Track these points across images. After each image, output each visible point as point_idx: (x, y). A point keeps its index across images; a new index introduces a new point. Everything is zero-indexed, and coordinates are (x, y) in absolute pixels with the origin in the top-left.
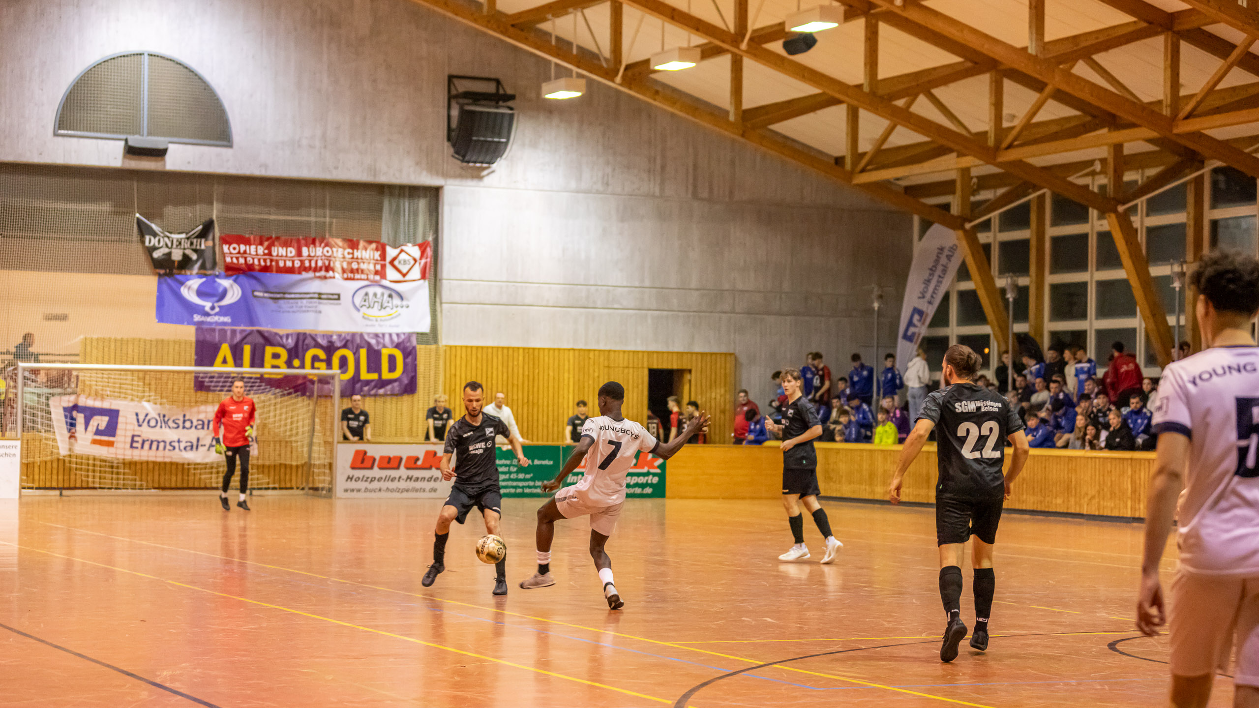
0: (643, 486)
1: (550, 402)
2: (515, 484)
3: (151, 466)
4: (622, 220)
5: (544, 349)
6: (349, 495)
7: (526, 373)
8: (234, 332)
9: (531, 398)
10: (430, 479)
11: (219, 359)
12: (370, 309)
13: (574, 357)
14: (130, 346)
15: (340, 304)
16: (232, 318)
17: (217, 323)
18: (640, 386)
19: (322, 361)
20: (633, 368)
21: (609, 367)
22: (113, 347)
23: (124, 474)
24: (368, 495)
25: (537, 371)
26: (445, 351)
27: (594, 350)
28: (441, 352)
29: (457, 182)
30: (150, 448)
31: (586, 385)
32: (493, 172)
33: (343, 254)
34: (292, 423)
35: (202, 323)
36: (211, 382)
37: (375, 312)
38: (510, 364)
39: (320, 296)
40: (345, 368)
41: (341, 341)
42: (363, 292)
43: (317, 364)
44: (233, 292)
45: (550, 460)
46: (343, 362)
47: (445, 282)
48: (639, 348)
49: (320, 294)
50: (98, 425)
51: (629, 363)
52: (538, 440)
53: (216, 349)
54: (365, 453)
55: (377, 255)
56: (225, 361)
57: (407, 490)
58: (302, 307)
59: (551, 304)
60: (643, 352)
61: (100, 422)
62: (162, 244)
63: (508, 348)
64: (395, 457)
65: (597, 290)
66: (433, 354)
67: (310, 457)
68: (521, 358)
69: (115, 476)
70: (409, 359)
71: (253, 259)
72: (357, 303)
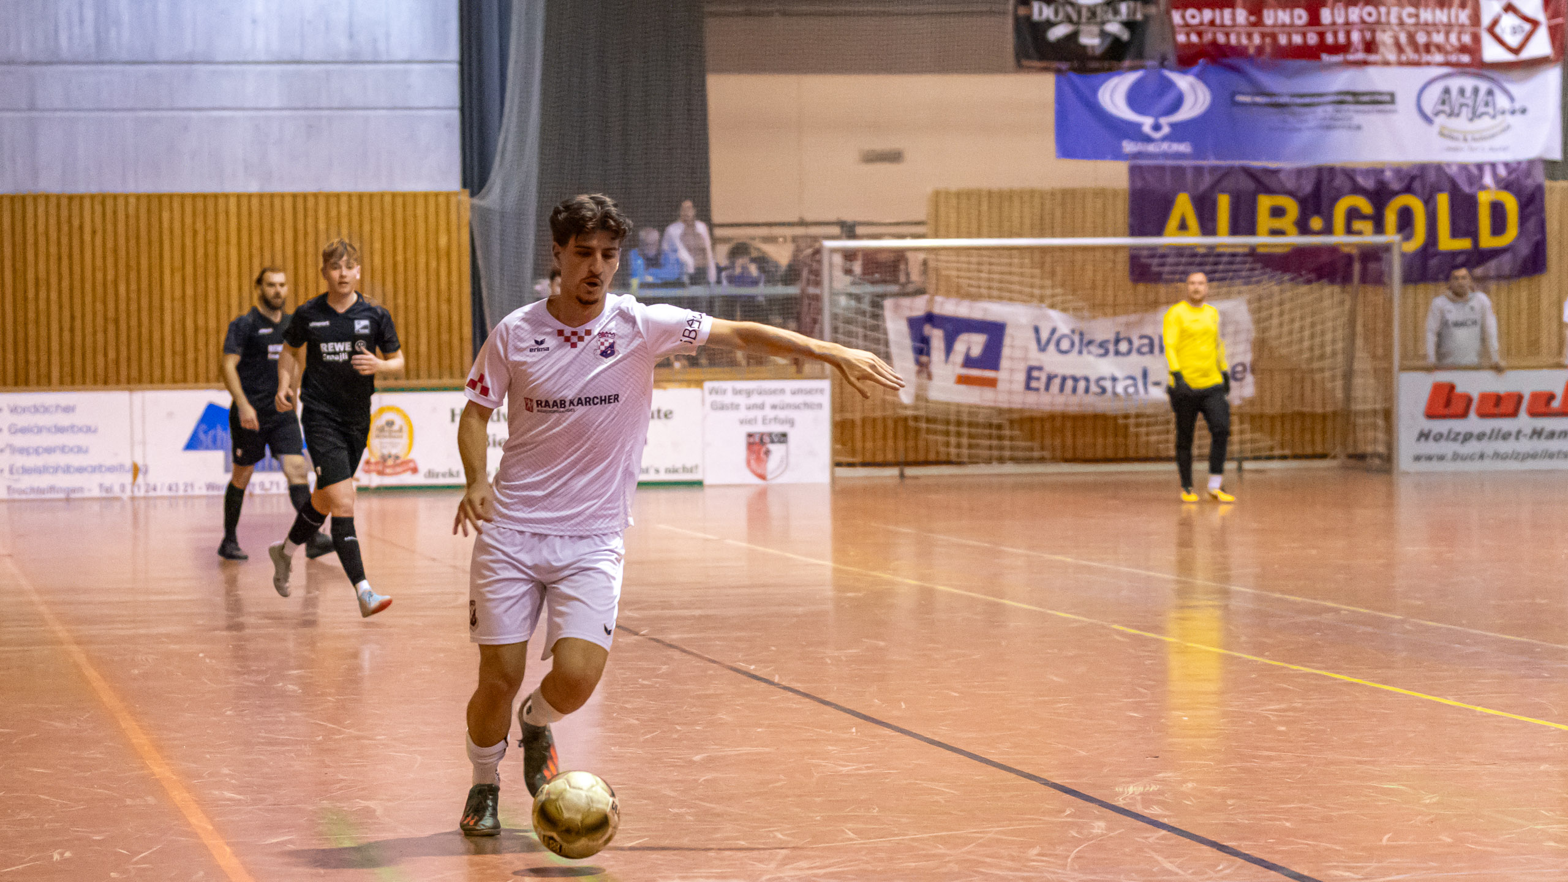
6: (1423, 466)
8: (1199, 170)
11: (1173, 222)
12: (1453, 119)
14: (1016, 203)
15: (1394, 111)
16: (1194, 146)
17: (1166, 155)
19: (1364, 217)
22: (985, 207)
23: (1012, 437)
24: (1461, 466)
30: (1061, 389)
33: (1400, 19)
34: (1312, 336)
35: (1139, 155)
36: (1162, 265)
37: (1460, 123)
39: (1357, 98)
40: (1408, 230)
41: (1401, 179)
42: (1438, 86)
43: (1357, 225)
44: (1196, 97)
46: (1406, 219)
49: (1358, 94)
50: (969, 349)
53: (1166, 205)
54: (1452, 387)
55: (1464, 16)
57: (1534, 456)
58: (1322, 120)
61: (971, 345)
62: (1062, 15)
64: (1510, 395)
67: (1348, 398)
69: (995, 442)
70: (1531, 209)
71: (1227, 35)
72: (1428, 109)
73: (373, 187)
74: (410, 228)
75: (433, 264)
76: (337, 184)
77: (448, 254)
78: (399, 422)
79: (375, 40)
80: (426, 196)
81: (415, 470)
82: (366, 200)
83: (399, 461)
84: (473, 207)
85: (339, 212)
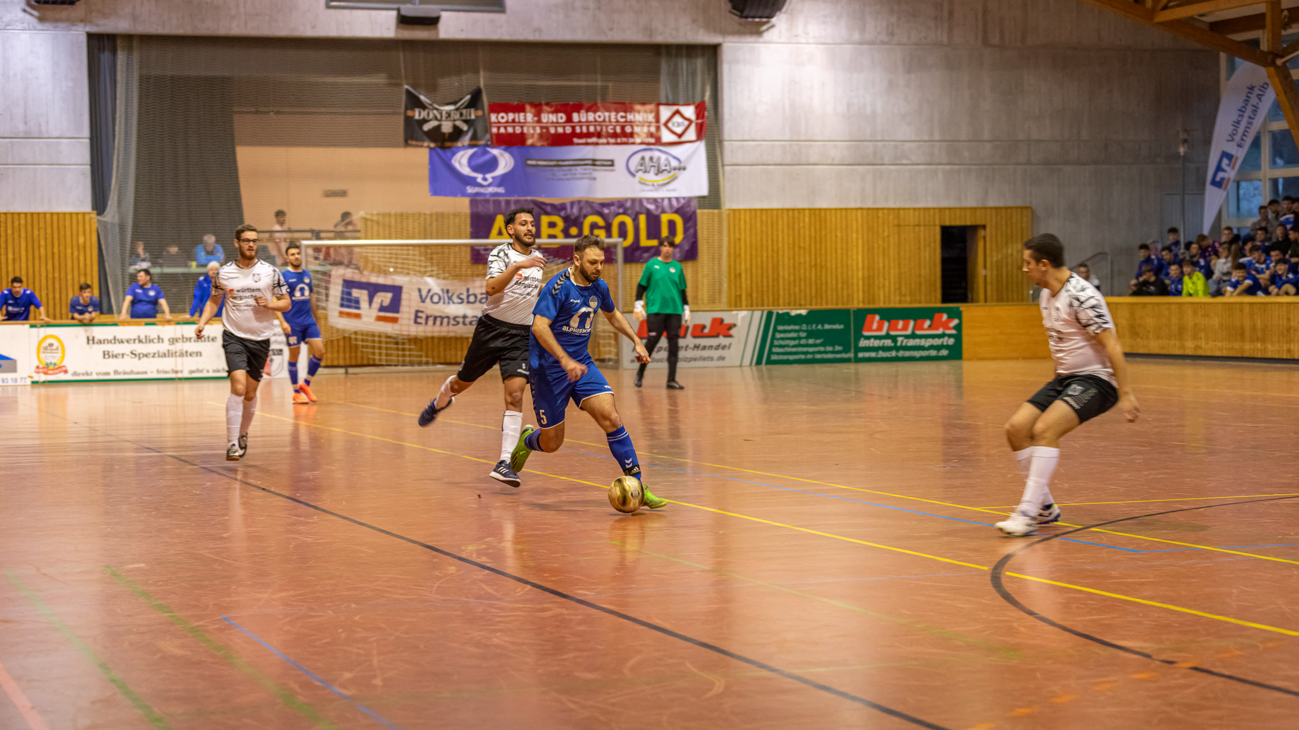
0: (938, 348)
1: (839, 265)
2: (805, 349)
3: (436, 341)
4: (909, 71)
5: (830, 210)
7: (813, 235)
8: (508, 202)
9: (819, 260)
10: (718, 347)
11: (495, 231)
12: (647, 174)
13: (862, 216)
14: (411, 220)
15: (614, 170)
16: (506, 189)
17: (491, 194)
18: (932, 245)
19: (600, 228)
20: (925, 225)
21: (899, 226)
22: (393, 222)
23: (410, 350)
25: (823, 233)
26: (729, 215)
27: (883, 209)
28: (725, 216)
29: (736, 38)
30: (434, 323)
31: (876, 245)
32: (773, 26)
33: (616, 118)
35: (477, 194)
37: (651, 177)
38: (796, 226)
39: (594, 163)
40: (624, 235)
41: (621, 207)
42: (637, 158)
44: (505, 162)
45: (840, 323)
46: (623, 229)
47: (726, 144)
48: (930, 205)
49: (594, 160)
50: (382, 301)
51: (919, 221)
52: (827, 304)
53: (491, 220)
55: (651, 117)
56: (500, 233)
57: (695, 359)
58: (576, 174)
59: (836, 162)
60: (934, 209)
61: (384, 299)
62: (431, 116)
63: (793, 210)
65: (884, 146)
66: (716, 220)
68: (807, 220)
69: (400, 353)
70: (689, 225)
71: (522, 127)
72: (632, 169)
73: (40, 210)
74: (62, 233)
75: (76, 253)
76: (19, 207)
77: (85, 247)
78: (56, 344)
79: (40, 125)
80: (71, 214)
81: (66, 372)
82: (35, 216)
83: (56, 367)
84: (99, 221)
85: (19, 224)
